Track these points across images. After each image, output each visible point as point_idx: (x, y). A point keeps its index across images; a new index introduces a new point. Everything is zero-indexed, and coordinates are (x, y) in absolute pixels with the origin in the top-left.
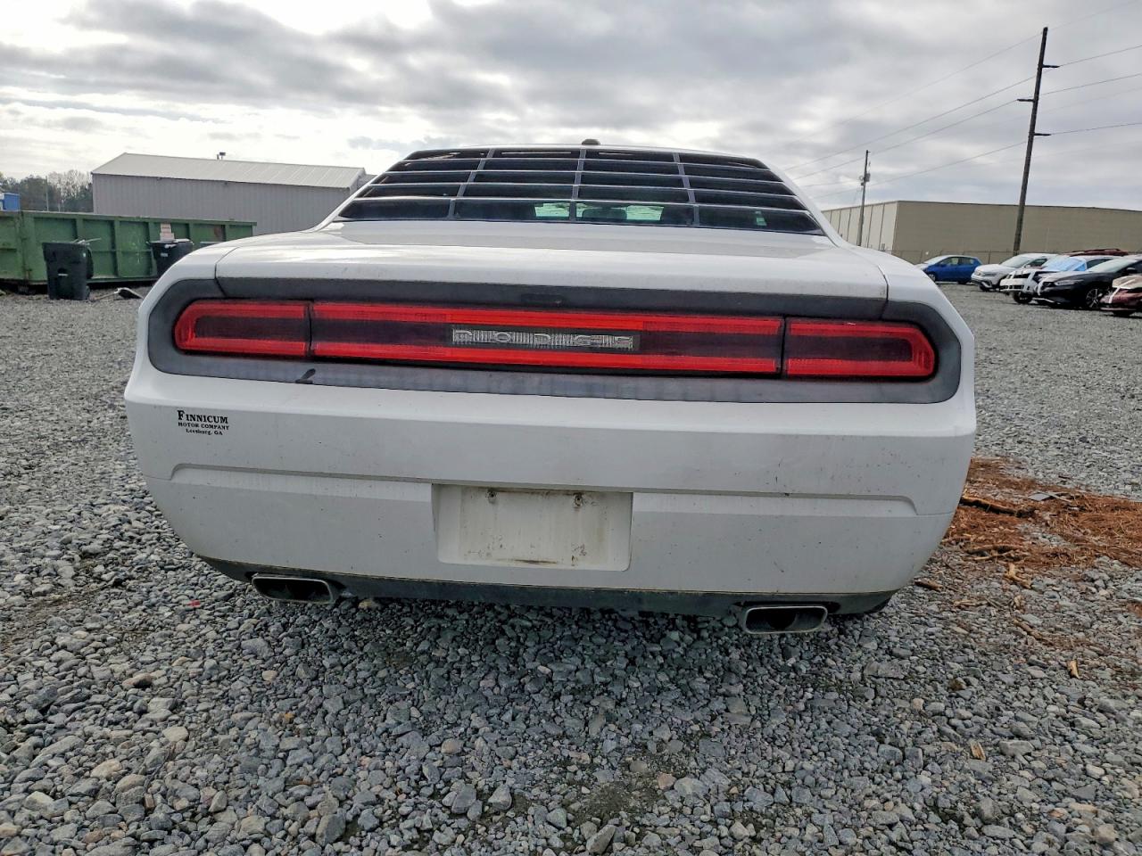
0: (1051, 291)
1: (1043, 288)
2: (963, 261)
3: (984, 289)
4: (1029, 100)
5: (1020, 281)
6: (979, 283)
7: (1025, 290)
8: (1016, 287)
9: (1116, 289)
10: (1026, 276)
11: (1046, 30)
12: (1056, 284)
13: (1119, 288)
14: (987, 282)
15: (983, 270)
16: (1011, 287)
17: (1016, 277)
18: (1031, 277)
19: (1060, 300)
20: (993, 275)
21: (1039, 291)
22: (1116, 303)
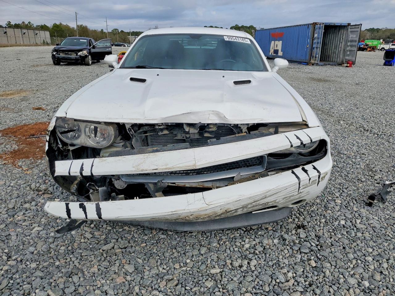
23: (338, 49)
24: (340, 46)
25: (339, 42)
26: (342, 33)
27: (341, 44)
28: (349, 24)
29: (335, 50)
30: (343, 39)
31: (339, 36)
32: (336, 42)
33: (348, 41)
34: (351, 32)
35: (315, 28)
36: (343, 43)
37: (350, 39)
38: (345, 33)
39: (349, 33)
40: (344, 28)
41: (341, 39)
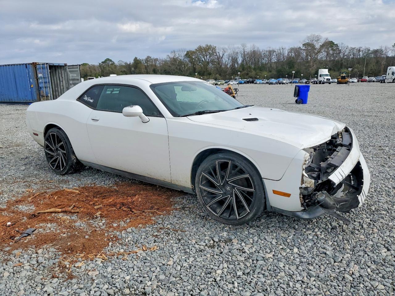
23: (59, 87)
24: (61, 84)
25: (58, 81)
26: (60, 72)
27: (61, 82)
28: (66, 65)
29: (56, 89)
30: (62, 78)
31: (57, 75)
32: (56, 81)
33: (70, 80)
34: (70, 71)
35: (36, 68)
36: (64, 82)
37: (71, 78)
38: (63, 72)
39: (69, 73)
40: (61, 68)
41: (61, 78)
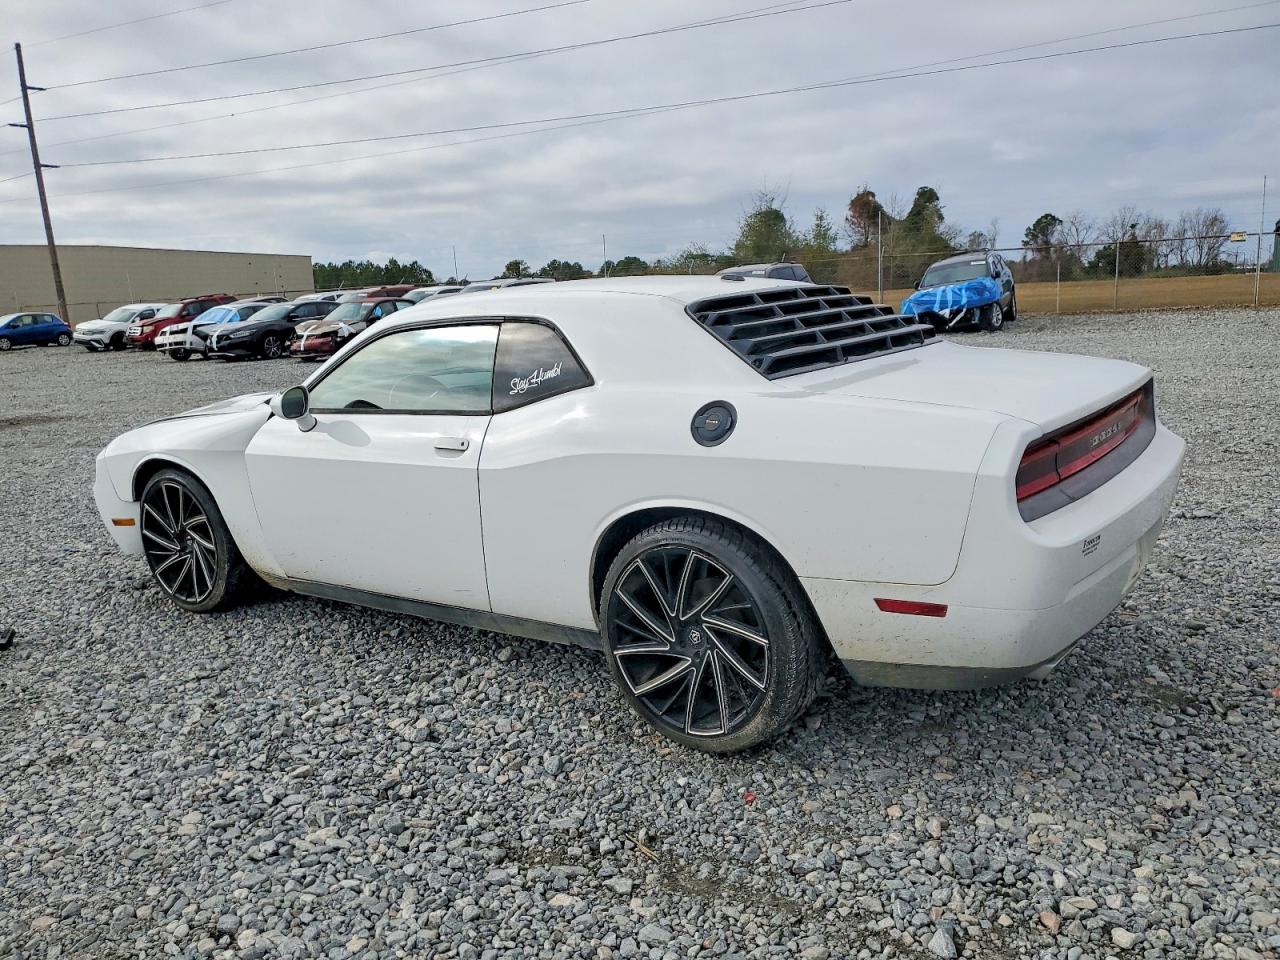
0: (230, 344)
1: (217, 343)
2: (39, 319)
3: (93, 349)
4: (22, 126)
5: (179, 338)
6: (80, 342)
7: (188, 346)
8: (176, 344)
9: (302, 337)
10: (184, 331)
11: (18, 46)
12: (232, 336)
13: (306, 334)
14: (98, 341)
15: (84, 328)
16: (170, 344)
17: (172, 333)
18: (190, 331)
19: (242, 352)
20: (102, 332)
21: (214, 346)
22: (307, 350)
